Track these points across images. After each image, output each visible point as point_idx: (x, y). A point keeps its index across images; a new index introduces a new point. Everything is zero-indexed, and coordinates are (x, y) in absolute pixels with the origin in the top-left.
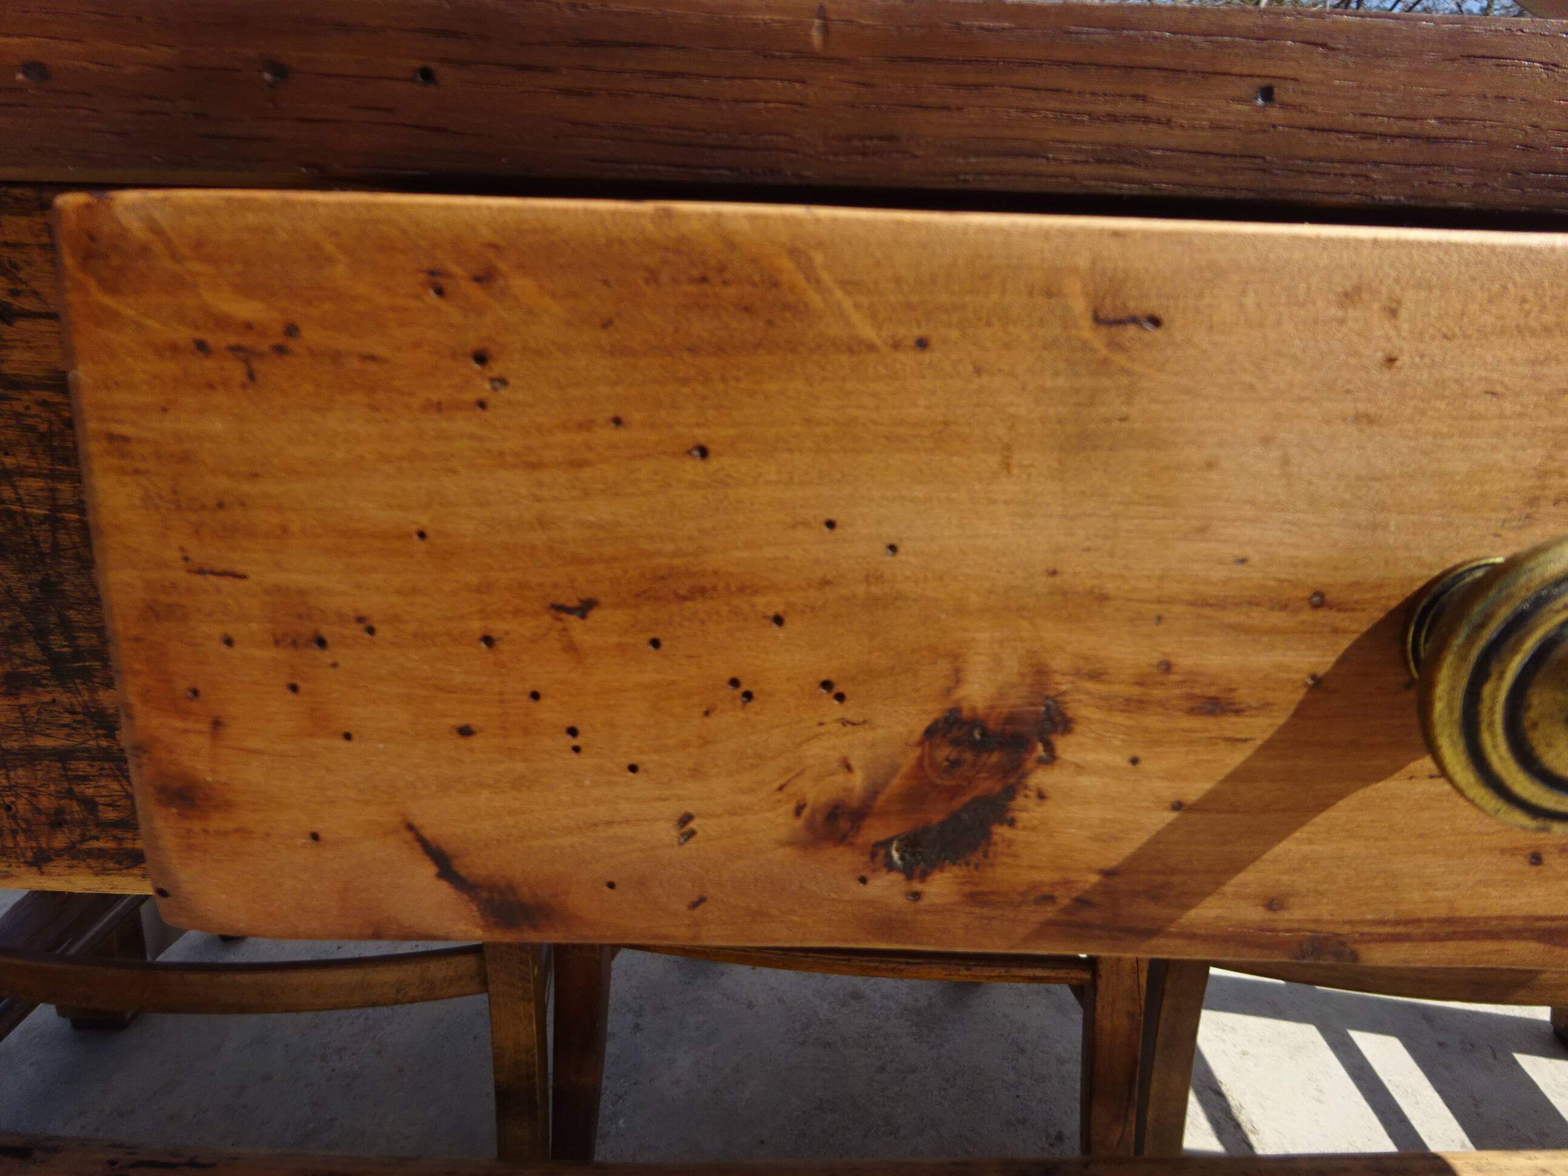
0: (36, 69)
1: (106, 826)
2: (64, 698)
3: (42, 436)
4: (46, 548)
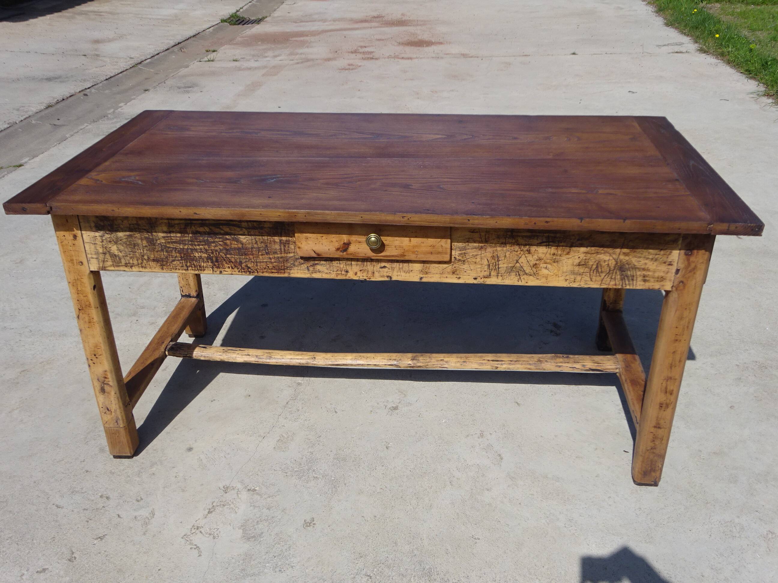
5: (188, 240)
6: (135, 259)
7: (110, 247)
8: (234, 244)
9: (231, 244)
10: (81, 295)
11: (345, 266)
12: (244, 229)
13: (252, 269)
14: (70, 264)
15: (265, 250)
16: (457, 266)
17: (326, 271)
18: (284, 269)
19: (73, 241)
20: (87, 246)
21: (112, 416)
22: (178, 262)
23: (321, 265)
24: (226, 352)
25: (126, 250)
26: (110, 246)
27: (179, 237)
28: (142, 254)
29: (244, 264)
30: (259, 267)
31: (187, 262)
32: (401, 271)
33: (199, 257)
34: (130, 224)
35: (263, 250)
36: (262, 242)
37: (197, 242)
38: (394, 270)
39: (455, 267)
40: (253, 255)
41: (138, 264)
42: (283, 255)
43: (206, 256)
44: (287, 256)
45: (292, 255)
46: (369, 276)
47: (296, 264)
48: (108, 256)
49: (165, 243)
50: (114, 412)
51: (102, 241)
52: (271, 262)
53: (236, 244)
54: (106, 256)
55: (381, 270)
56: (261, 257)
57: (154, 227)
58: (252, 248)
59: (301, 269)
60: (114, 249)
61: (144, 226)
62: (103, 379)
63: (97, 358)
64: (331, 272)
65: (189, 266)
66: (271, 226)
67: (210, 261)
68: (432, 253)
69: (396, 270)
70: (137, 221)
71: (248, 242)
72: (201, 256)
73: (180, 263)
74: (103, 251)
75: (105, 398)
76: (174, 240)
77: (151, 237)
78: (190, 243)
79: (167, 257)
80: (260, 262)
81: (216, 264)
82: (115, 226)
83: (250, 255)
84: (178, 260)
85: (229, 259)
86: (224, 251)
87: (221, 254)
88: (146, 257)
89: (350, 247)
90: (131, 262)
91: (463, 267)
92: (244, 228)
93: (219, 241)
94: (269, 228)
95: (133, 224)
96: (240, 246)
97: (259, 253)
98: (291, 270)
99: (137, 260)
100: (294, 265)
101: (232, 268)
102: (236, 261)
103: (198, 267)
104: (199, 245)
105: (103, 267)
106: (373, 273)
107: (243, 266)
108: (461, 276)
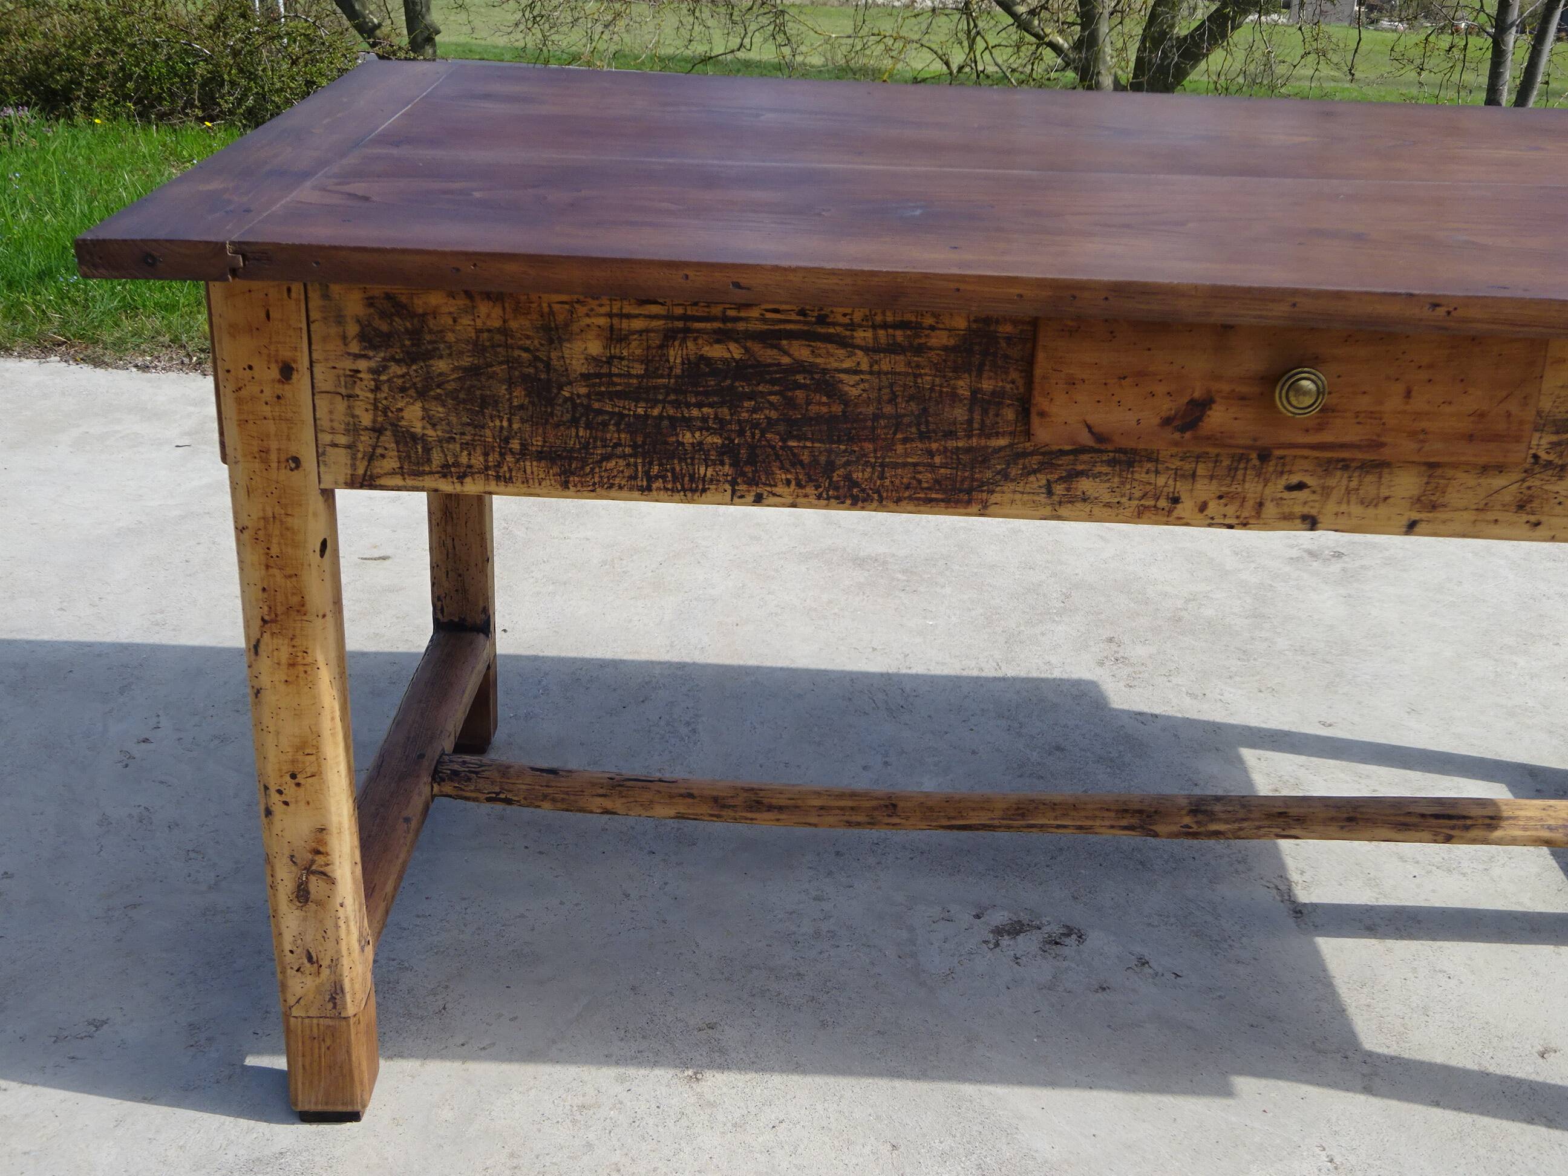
0: (1021, 296)
1: (922, 489)
2: (920, 445)
3: (935, 364)
4: (927, 397)
5: (665, 387)
6: (479, 450)
7: (401, 410)
8: (820, 404)
9: (809, 403)
10: (275, 571)
11: (1171, 482)
12: (860, 353)
13: (863, 490)
14: (257, 465)
15: (919, 425)
16: (1538, 483)
17: (1107, 497)
18: (969, 492)
19: (277, 385)
20: (322, 404)
21: (318, 981)
22: (622, 462)
23: (1095, 477)
24: (620, 786)
25: (453, 419)
26: (400, 405)
27: (637, 376)
28: (505, 433)
29: (841, 472)
30: (887, 482)
31: (651, 463)
32: (1353, 498)
33: (693, 444)
34: (479, 331)
35: (909, 425)
36: (911, 398)
37: (697, 394)
38: (1328, 496)
39: (1529, 488)
40: (873, 440)
41: (487, 468)
42: (974, 442)
43: (718, 440)
44: (987, 447)
45: (1002, 442)
46: (1246, 514)
47: (1014, 472)
48: (387, 439)
49: (588, 396)
50: (330, 967)
51: (377, 389)
52: (932, 467)
53: (824, 404)
54: (382, 438)
55: (1286, 495)
56: (900, 448)
57: (561, 340)
58: (876, 417)
59: (1028, 490)
60: (413, 415)
61: (528, 337)
62: (310, 856)
63: (298, 785)
64: (1124, 500)
65: (657, 477)
66: (952, 342)
67: (727, 461)
68: (1470, 438)
69: (1335, 495)
70: (505, 321)
71: (865, 395)
72: (700, 443)
73: (628, 465)
74: (374, 421)
75: (305, 919)
76: (619, 388)
77: (543, 376)
78: (672, 397)
79: (586, 446)
80: (895, 466)
81: (748, 469)
82: (428, 337)
83: (865, 440)
84: (624, 456)
85: (794, 455)
86: (782, 428)
87: (768, 436)
88: (515, 445)
89: (1209, 413)
90: (464, 459)
91: (1556, 488)
92: (861, 348)
93: (771, 393)
94: (945, 348)
95: (489, 331)
96: (837, 409)
97: (895, 434)
98: (992, 492)
99: (486, 455)
100: (1006, 477)
101: (799, 485)
102: (815, 461)
103: (687, 479)
104: (700, 405)
105: (365, 474)
106: (1261, 504)
107: (835, 479)
108: (1543, 519)
